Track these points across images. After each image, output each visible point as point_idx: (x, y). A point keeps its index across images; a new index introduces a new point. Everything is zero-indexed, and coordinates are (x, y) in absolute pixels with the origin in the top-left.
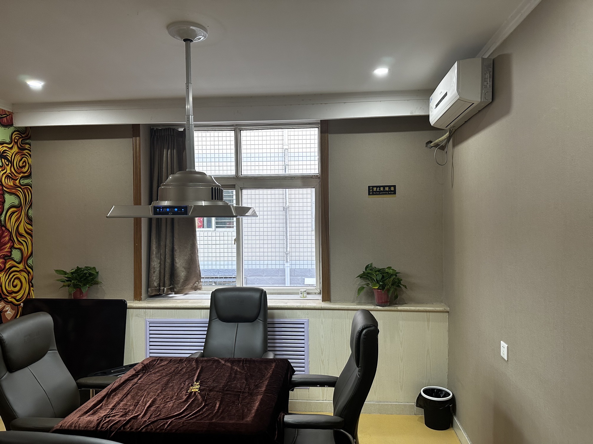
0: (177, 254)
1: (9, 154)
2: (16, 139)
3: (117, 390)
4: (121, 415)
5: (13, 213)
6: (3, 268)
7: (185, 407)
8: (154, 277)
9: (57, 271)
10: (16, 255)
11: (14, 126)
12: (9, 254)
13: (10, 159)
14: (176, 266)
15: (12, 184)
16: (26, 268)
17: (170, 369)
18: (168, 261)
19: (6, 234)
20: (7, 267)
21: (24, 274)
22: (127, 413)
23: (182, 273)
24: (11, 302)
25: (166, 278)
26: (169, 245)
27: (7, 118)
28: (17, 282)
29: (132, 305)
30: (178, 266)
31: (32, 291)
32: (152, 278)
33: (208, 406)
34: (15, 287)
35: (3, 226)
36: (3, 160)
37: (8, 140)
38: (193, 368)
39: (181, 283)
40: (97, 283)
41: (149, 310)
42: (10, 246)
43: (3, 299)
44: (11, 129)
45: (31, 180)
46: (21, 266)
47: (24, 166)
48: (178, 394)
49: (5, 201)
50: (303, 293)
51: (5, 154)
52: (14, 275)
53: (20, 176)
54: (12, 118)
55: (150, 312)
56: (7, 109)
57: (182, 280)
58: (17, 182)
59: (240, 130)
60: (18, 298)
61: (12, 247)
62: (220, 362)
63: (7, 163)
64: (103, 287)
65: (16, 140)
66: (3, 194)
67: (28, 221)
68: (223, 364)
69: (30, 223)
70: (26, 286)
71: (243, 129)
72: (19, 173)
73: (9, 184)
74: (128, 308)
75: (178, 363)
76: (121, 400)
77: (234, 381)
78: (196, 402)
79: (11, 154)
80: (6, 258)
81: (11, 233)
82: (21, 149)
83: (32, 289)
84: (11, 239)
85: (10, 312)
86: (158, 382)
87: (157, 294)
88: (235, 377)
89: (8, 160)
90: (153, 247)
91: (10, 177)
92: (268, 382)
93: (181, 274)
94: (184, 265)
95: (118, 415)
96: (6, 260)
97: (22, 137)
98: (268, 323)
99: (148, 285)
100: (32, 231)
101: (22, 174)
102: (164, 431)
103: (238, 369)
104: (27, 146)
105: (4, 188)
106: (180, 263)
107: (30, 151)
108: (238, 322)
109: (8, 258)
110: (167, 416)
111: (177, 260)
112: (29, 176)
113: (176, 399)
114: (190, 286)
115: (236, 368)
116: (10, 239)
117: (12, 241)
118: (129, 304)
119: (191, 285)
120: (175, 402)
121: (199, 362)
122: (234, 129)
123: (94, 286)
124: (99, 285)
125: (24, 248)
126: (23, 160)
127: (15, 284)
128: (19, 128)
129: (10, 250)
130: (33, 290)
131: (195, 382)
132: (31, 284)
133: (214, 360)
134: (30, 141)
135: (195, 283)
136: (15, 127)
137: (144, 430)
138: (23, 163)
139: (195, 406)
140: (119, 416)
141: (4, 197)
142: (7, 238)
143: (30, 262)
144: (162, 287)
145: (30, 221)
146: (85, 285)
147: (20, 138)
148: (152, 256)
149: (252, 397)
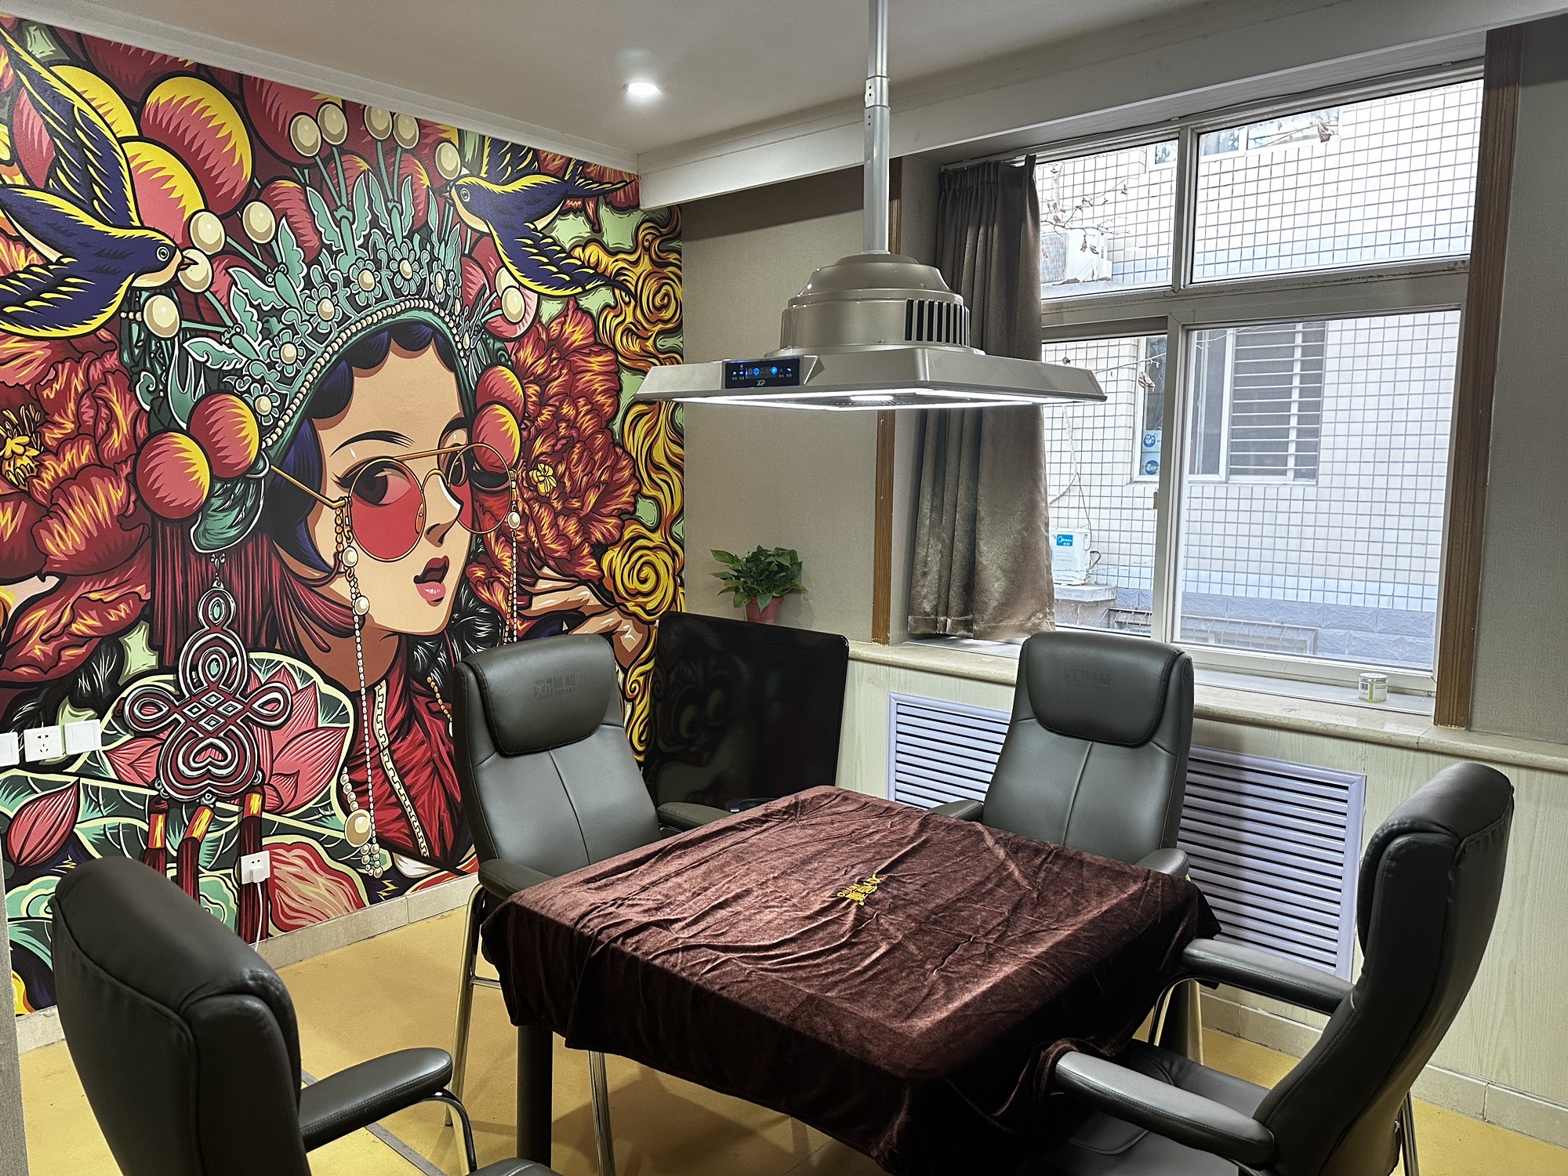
0: (984, 529)
1: (631, 277)
2: (647, 240)
3: (694, 845)
4: (646, 907)
5: (640, 416)
6: (617, 538)
7: (794, 934)
8: (923, 586)
9: (716, 553)
10: (646, 511)
11: (641, 207)
12: (631, 509)
13: (633, 289)
14: (981, 563)
15: (638, 349)
16: (668, 544)
17: (848, 826)
18: (960, 546)
19: (625, 463)
20: (626, 537)
21: (663, 555)
22: (661, 908)
23: (994, 584)
24: (634, 614)
25: (952, 593)
26: (965, 503)
27: (625, 190)
28: (647, 571)
29: (860, 651)
30: (984, 562)
31: (681, 596)
32: (918, 588)
33: (850, 949)
34: (644, 581)
35: (618, 445)
36: (617, 292)
37: (628, 244)
38: (903, 838)
39: (990, 610)
40: (797, 591)
41: (897, 670)
42: (632, 491)
43: (617, 605)
44: (636, 217)
45: (681, 339)
46: (657, 538)
47: (666, 307)
48: (808, 893)
49: (621, 390)
50: (1372, 685)
51: (622, 278)
52: (641, 557)
53: (657, 329)
54: (637, 190)
55: (900, 675)
56: (626, 168)
57: (994, 603)
58: (650, 343)
59: (1199, 135)
60: (649, 607)
61: (637, 494)
62: (983, 840)
63: (627, 299)
64: (811, 602)
65: (646, 244)
66: (619, 372)
67: (673, 436)
68: (989, 848)
69: (678, 441)
70: (667, 582)
71: (1209, 129)
72: (654, 324)
73: (632, 348)
74: (853, 659)
75: (879, 816)
76: (678, 874)
77: (976, 902)
78: (834, 927)
79: (635, 278)
80: (624, 517)
81: (635, 462)
82: (659, 264)
83: (681, 590)
84: (635, 476)
85: (631, 636)
86: (791, 850)
87: (930, 634)
88: (990, 892)
89: (628, 292)
90: (925, 507)
91: (634, 333)
92: (1069, 935)
93: (993, 586)
94: (1001, 561)
95: (642, 905)
96: (624, 521)
97: (662, 235)
98: (1190, 759)
99: (910, 607)
100: (683, 460)
101: (660, 326)
102: (695, 979)
103: (1017, 873)
104: (672, 257)
105: (620, 359)
106: (992, 557)
107: (680, 268)
108: (1092, 741)
109: (629, 516)
110: (737, 942)
111: (983, 546)
112: (677, 330)
113: (794, 905)
114: (1014, 622)
115: (1013, 866)
116: (633, 475)
117: (638, 479)
118: (854, 648)
119: (1021, 619)
120: (785, 911)
121: (931, 825)
122: (1176, 135)
123: (792, 597)
124: (802, 596)
125: (664, 497)
126: (663, 291)
127: (643, 575)
128: (653, 211)
129: (633, 501)
130: (683, 594)
131: (874, 876)
132: (679, 581)
133: (969, 831)
134: (680, 244)
135: (1034, 614)
136: (645, 212)
137: (657, 962)
138: (663, 299)
139: (821, 939)
140: (642, 909)
141: (620, 378)
142: (627, 473)
143: (677, 529)
144: (943, 615)
145: (678, 435)
146: (769, 590)
147: (657, 237)
148: (921, 532)
149: (989, 963)
